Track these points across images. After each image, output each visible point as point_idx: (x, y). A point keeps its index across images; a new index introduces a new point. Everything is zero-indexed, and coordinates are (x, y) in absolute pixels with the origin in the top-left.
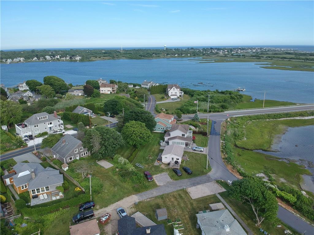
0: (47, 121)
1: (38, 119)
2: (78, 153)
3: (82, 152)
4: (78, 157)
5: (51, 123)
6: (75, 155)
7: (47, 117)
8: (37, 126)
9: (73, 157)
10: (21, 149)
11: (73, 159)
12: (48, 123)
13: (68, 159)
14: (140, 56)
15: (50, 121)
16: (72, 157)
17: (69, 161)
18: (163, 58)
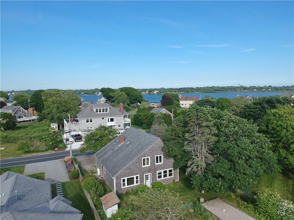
0: (107, 115)
1: (95, 110)
2: (149, 170)
3: (160, 167)
4: (149, 181)
5: (112, 120)
6: (142, 172)
7: (108, 109)
8: (91, 121)
9: (137, 178)
10: (53, 152)
11: (135, 184)
12: (108, 119)
13: (124, 180)
14: (215, 90)
15: (111, 115)
16: (135, 177)
17: (126, 186)
18: (240, 92)
